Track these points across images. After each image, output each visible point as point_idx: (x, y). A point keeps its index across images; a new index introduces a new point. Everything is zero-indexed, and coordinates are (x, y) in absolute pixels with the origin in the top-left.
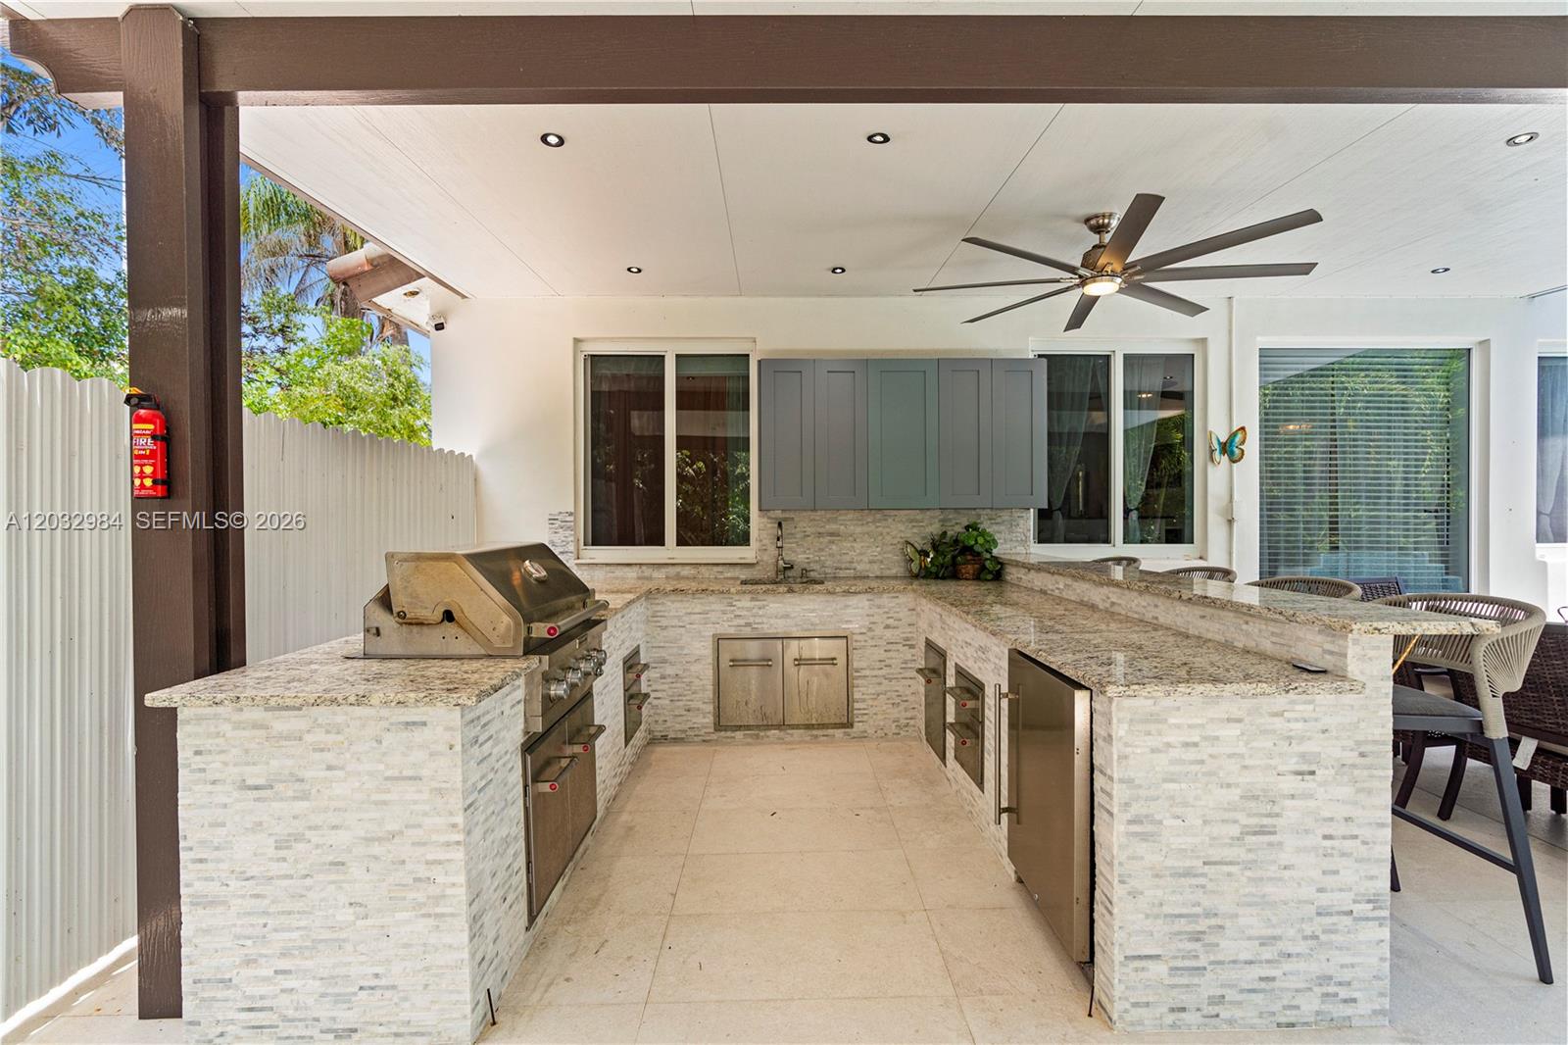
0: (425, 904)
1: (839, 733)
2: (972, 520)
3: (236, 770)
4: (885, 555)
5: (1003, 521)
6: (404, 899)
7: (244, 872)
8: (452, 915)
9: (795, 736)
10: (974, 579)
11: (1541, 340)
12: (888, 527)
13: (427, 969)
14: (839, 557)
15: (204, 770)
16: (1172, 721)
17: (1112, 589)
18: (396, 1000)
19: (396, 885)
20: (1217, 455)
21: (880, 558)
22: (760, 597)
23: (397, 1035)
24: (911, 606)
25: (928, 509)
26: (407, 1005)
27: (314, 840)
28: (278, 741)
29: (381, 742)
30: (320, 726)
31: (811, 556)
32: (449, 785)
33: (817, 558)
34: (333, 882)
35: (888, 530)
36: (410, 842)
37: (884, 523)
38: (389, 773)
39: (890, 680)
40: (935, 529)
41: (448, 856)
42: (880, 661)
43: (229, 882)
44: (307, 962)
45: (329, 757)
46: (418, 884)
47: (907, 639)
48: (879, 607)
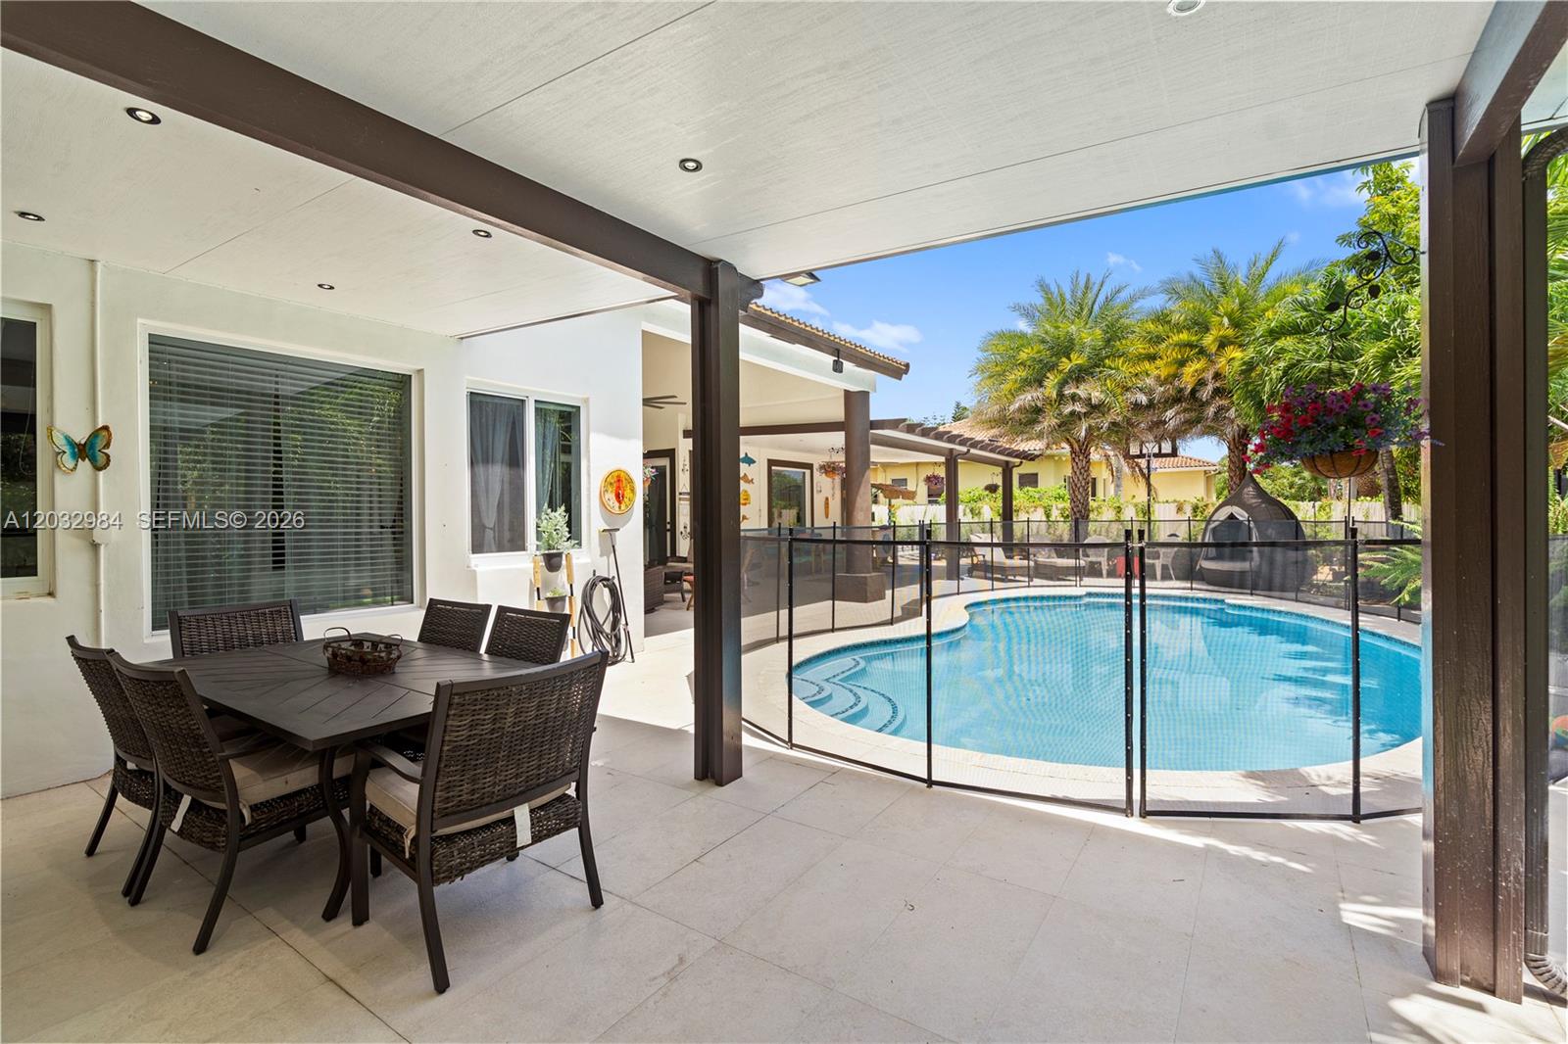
11: (470, 378)
20: (66, 459)
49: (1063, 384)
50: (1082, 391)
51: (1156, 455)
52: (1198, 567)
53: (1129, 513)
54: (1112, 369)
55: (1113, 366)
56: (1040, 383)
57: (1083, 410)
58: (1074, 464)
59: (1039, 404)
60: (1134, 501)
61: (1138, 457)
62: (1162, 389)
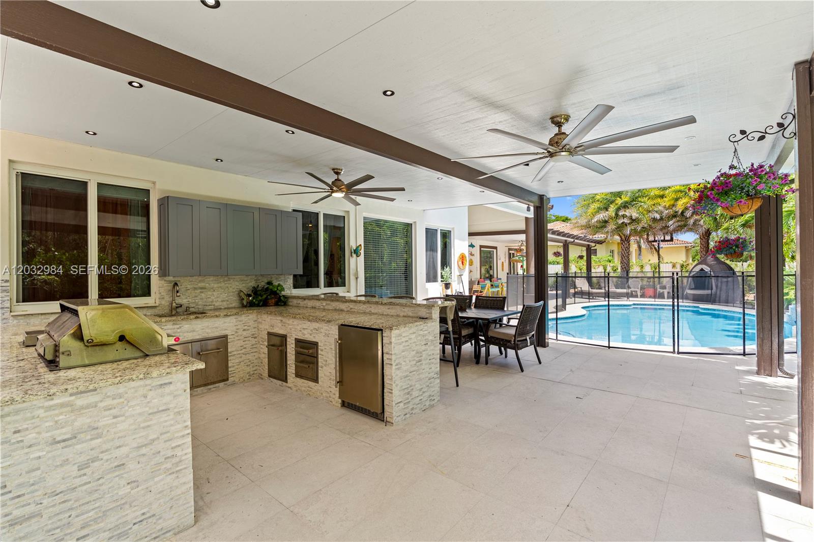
0: (171, 468)
1: (221, 384)
2: (269, 280)
3: (49, 434)
4: (229, 298)
5: (282, 280)
6: (160, 470)
7: (55, 491)
8: (185, 468)
9: (198, 391)
10: (274, 306)
11: (426, 223)
12: (231, 284)
13: (172, 499)
14: (205, 300)
15: (22, 441)
16: (403, 335)
17: (350, 303)
18: (154, 521)
19: (155, 465)
20: (353, 253)
21: (227, 299)
22: (178, 323)
23: (155, 538)
24: (255, 319)
25: (249, 275)
26: (160, 521)
27: (105, 458)
28: (80, 411)
29: (147, 397)
30: (108, 397)
31: (190, 300)
32: (183, 409)
33: (194, 301)
34: (117, 476)
35: (231, 285)
36: (163, 441)
37: (229, 282)
38: (151, 411)
39: (246, 354)
40: (252, 284)
41: (183, 442)
42: (241, 346)
43: (42, 502)
44: (100, 525)
45: (113, 412)
46: (167, 460)
47: (253, 335)
48: (240, 321)
49: (618, 209)
50: (628, 213)
51: (662, 241)
52: (685, 293)
53: (648, 269)
54: (642, 202)
55: (642, 201)
56: (606, 209)
57: (628, 222)
58: (622, 246)
59: (607, 219)
60: (650, 262)
61: (653, 241)
62: (667, 212)
